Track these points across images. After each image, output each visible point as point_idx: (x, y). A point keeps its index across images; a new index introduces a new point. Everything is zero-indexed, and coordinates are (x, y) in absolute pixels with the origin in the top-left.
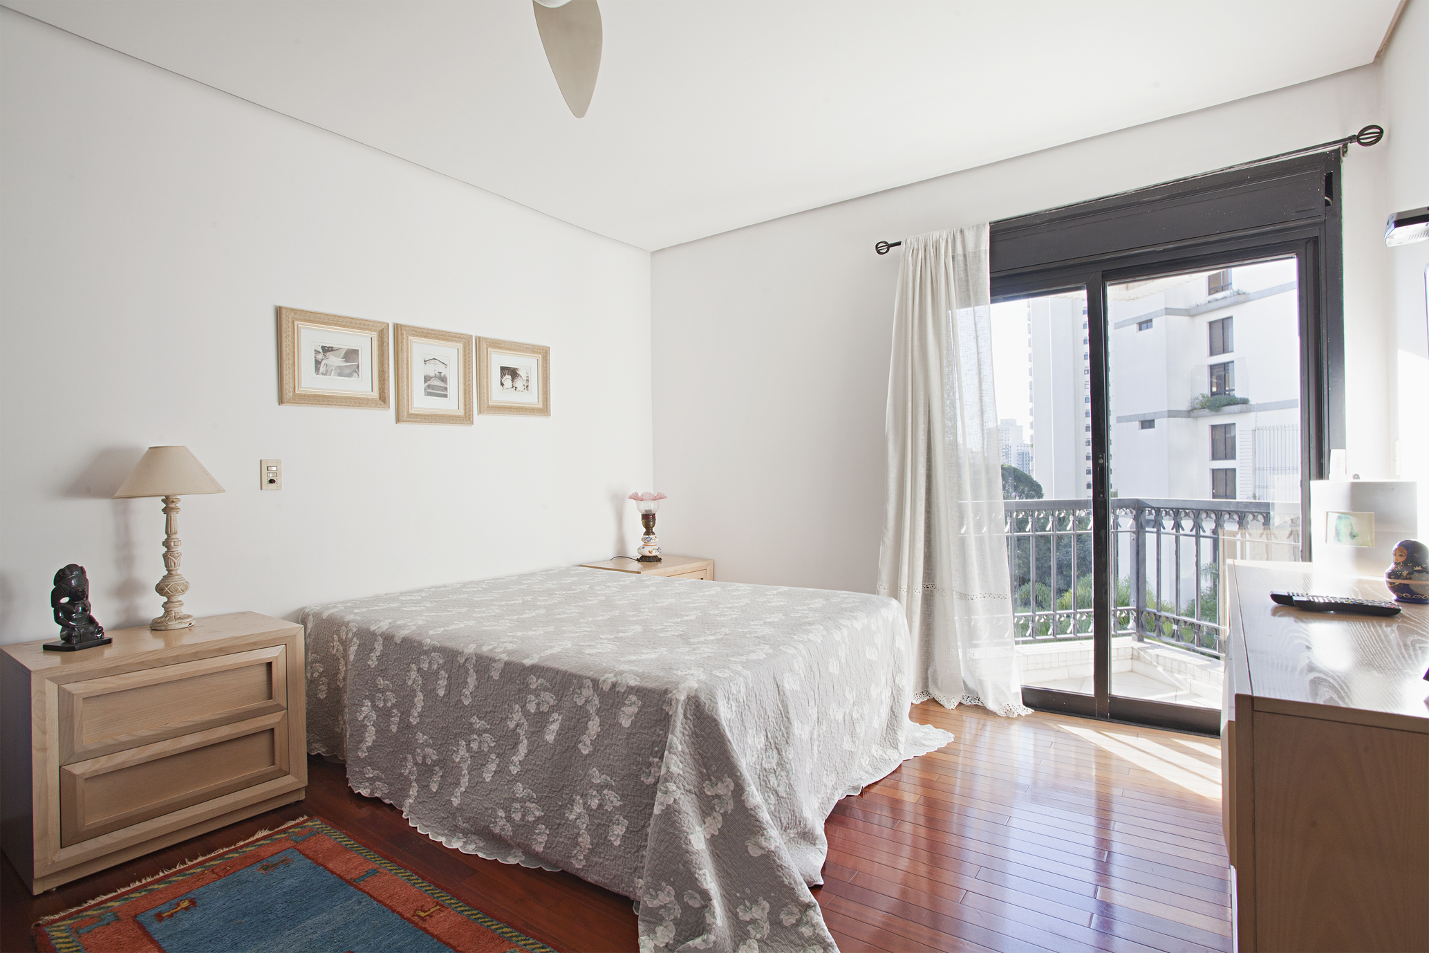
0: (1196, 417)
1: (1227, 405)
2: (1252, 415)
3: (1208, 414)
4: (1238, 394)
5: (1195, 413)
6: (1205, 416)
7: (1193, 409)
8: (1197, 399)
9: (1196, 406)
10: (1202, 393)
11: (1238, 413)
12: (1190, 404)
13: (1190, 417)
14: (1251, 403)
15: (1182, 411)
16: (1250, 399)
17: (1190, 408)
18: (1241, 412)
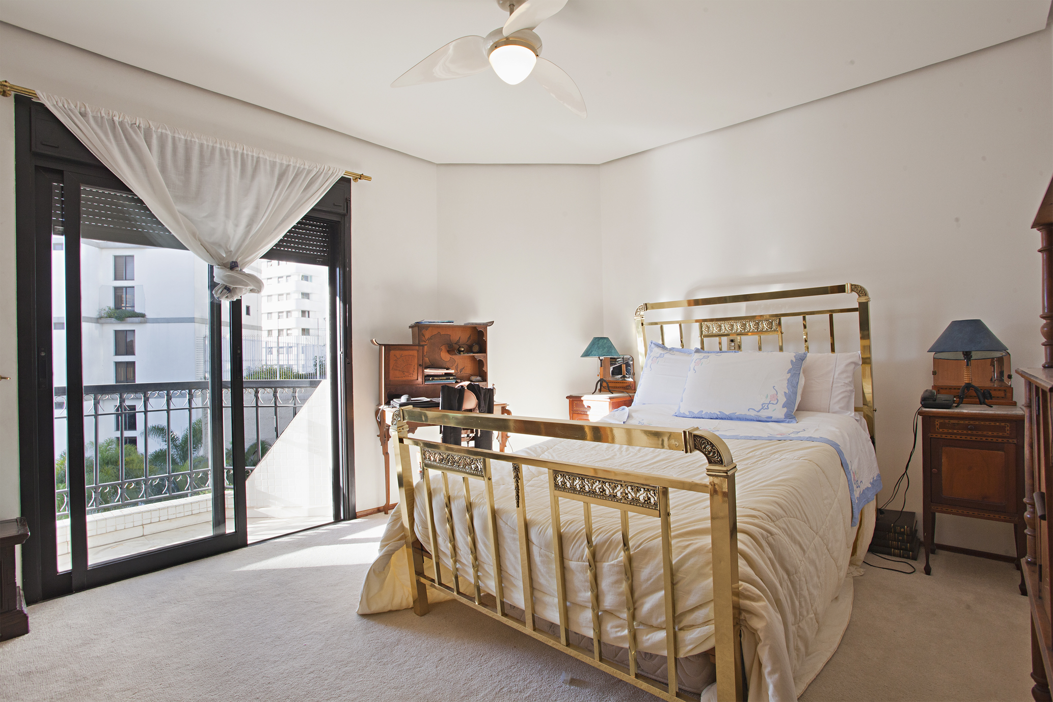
0: (102, 324)
1: (129, 317)
2: (148, 325)
3: (114, 322)
4: (138, 310)
5: (103, 320)
6: (111, 323)
7: (101, 318)
8: (105, 310)
9: (103, 315)
10: (109, 306)
11: (138, 323)
12: (98, 313)
13: (98, 323)
14: (147, 317)
15: (93, 318)
16: (146, 314)
17: (98, 317)
18: (141, 323)
